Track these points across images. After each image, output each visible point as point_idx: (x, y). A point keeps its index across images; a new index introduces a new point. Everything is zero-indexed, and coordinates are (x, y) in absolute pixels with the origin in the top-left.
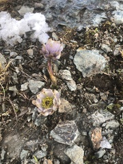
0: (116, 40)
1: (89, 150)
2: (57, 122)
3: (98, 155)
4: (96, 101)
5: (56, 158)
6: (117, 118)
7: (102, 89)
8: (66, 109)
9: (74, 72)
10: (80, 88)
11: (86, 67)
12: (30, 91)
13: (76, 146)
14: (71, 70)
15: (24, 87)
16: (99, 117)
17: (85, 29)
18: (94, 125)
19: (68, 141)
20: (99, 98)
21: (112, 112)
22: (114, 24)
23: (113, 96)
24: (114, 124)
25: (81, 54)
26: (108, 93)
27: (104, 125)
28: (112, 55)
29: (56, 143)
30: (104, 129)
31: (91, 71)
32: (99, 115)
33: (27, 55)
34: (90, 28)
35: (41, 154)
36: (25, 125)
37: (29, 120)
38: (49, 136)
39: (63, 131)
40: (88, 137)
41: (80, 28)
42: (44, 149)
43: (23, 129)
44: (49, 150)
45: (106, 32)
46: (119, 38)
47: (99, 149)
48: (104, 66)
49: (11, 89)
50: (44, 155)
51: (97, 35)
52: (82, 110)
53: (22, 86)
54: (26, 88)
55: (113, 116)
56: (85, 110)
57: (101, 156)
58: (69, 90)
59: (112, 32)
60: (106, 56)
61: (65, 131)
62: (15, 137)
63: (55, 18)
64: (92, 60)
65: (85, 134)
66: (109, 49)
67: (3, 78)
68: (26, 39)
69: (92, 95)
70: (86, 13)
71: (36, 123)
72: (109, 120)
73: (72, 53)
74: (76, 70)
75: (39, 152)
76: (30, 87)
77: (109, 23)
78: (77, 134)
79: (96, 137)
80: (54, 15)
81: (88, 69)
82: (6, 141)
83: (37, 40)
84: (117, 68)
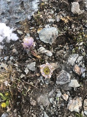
0: (53, 12)
1: (78, 77)
2: (56, 76)
3: (83, 77)
4: (65, 52)
5: (66, 91)
6: (80, 54)
7: (63, 44)
8: (55, 67)
9: (45, 46)
10: (53, 51)
11: (49, 39)
12: (32, 71)
13: (72, 81)
14: (43, 46)
15: (27, 71)
16: (72, 60)
17: (32, 16)
18: (72, 65)
19: (67, 81)
20: (65, 50)
21: (76, 53)
22: (46, 3)
23: (71, 44)
24: (81, 58)
25: (42, 33)
26: (67, 44)
27: (77, 62)
28: (57, 22)
29: (62, 85)
30: (77, 63)
31: (53, 39)
32: (71, 59)
33: (14, 53)
34: (35, 14)
35: (59, 95)
36: (41, 88)
37: (42, 85)
38: (57, 85)
39: (61, 78)
40: (74, 73)
41: (29, 17)
42: (59, 92)
43: (42, 91)
44: (61, 91)
45: (45, 10)
46: (54, 9)
47: (82, 74)
48: (57, 32)
49: (22, 77)
50: (61, 94)
51: (41, 16)
52: (62, 62)
53: (25, 71)
54: (28, 71)
55: (78, 54)
56: (64, 61)
57: (84, 76)
58: (49, 57)
59: (48, 8)
60: (54, 25)
61: (62, 77)
62: (41, 96)
63: (9, 20)
64: (50, 34)
65: (71, 72)
66: (53, 20)
67: (14, 75)
68: (4, 44)
69: (61, 51)
70: (25, 5)
71: (47, 84)
72: (77, 58)
73: (36, 36)
74: (45, 44)
75: (58, 94)
76: (30, 69)
77: (43, 4)
78: (68, 75)
79: (77, 70)
80: (7, 18)
81: (51, 39)
82: (39, 101)
83: (11, 40)
84: (63, 27)
